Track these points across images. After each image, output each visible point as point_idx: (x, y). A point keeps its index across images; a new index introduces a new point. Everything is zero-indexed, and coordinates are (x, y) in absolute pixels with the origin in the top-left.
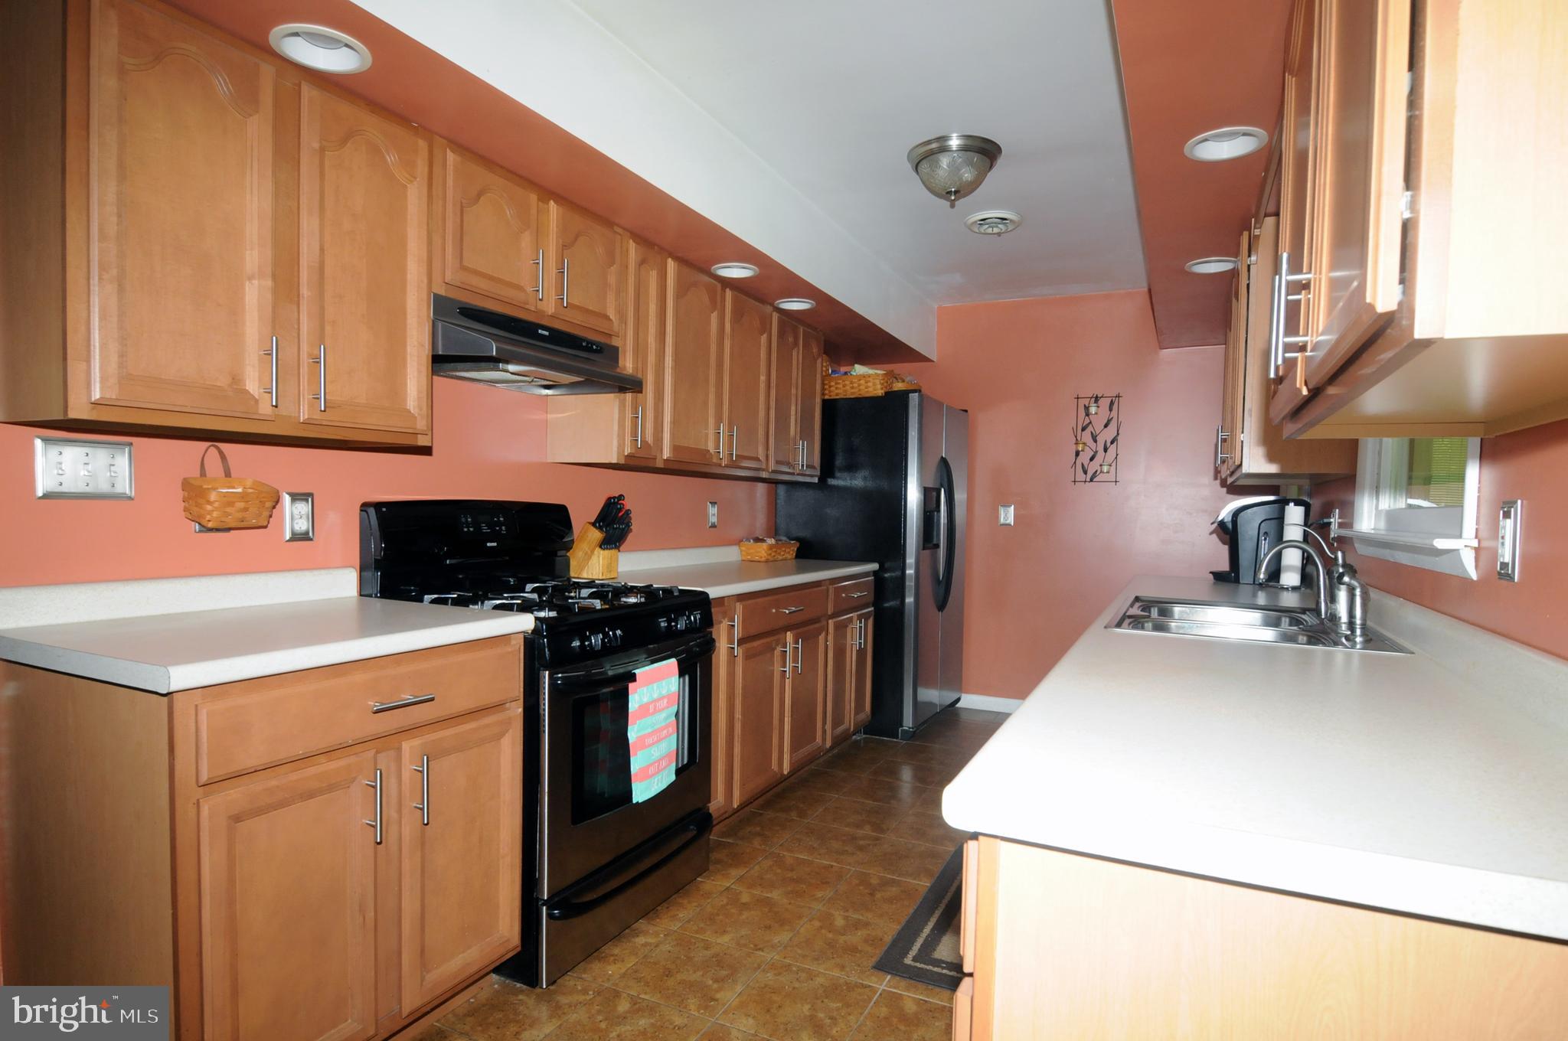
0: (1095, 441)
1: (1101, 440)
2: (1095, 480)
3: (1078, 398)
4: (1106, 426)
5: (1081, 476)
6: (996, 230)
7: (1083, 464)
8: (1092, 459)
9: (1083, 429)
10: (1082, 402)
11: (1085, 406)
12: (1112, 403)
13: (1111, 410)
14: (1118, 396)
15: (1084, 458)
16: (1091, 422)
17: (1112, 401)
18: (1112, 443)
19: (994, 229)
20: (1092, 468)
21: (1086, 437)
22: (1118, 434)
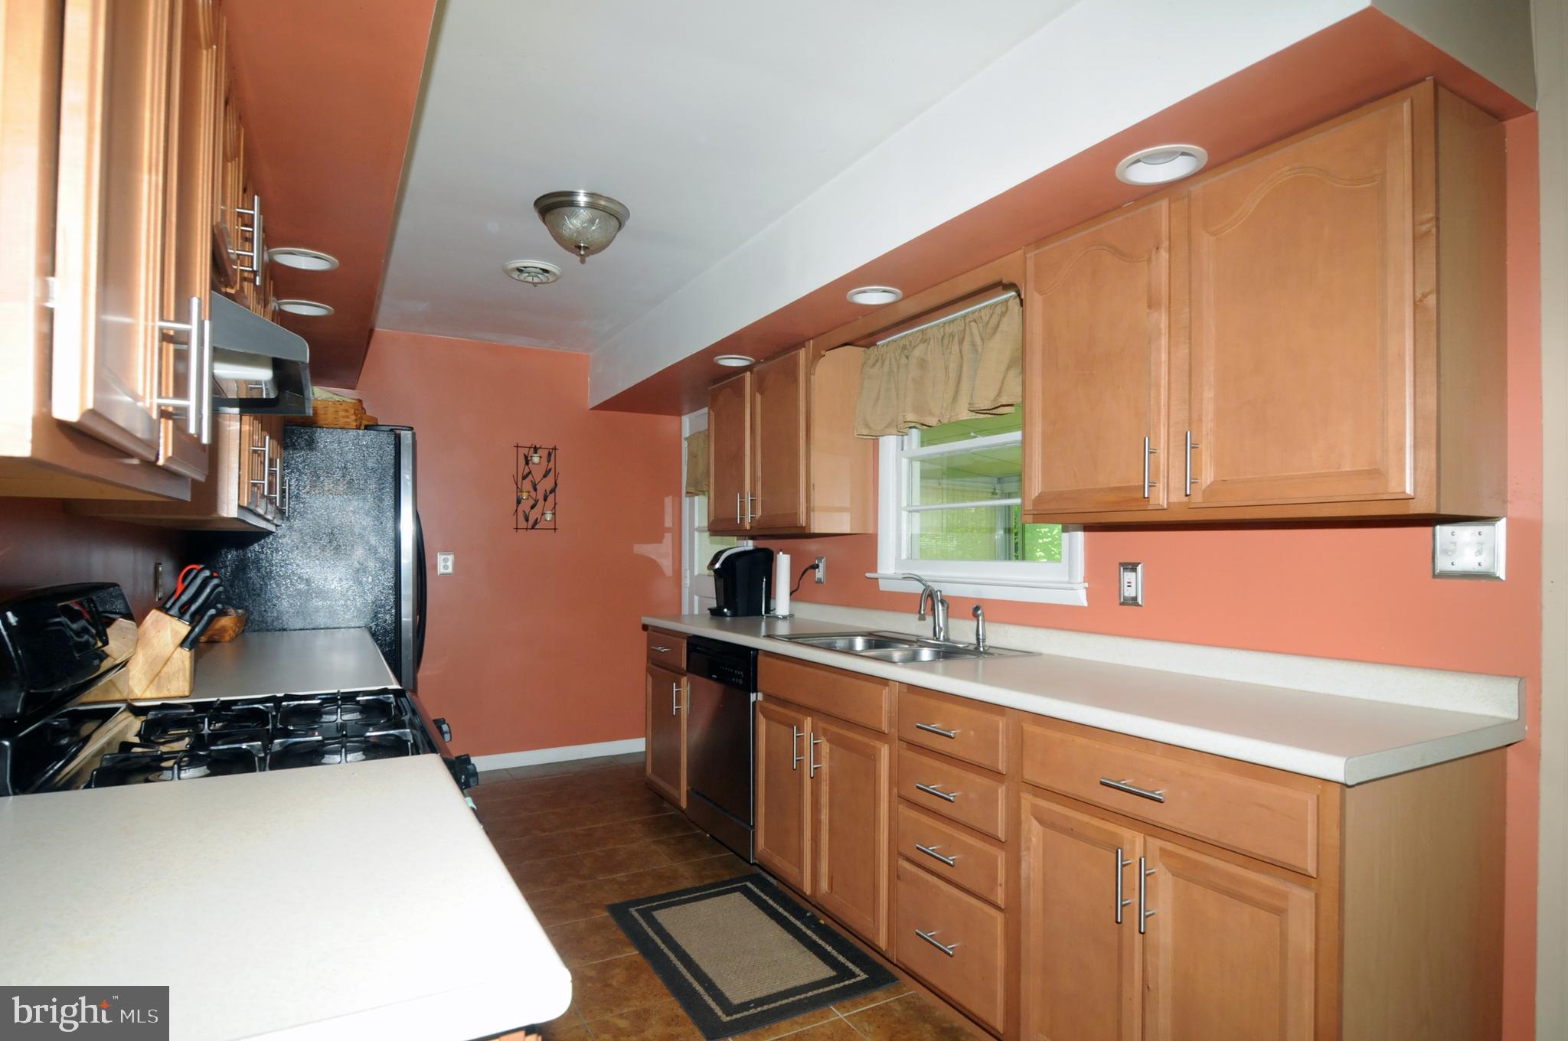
0: (535, 490)
1: (540, 488)
2: (536, 527)
3: (517, 447)
4: (545, 476)
5: (522, 523)
6: (536, 280)
7: (524, 511)
8: (532, 507)
9: (524, 478)
10: (522, 451)
11: (525, 455)
12: (550, 454)
13: (549, 461)
14: (555, 449)
15: (525, 506)
16: (530, 472)
17: (549, 453)
18: (551, 493)
19: (535, 278)
20: (534, 515)
21: (527, 485)
22: (556, 485)
